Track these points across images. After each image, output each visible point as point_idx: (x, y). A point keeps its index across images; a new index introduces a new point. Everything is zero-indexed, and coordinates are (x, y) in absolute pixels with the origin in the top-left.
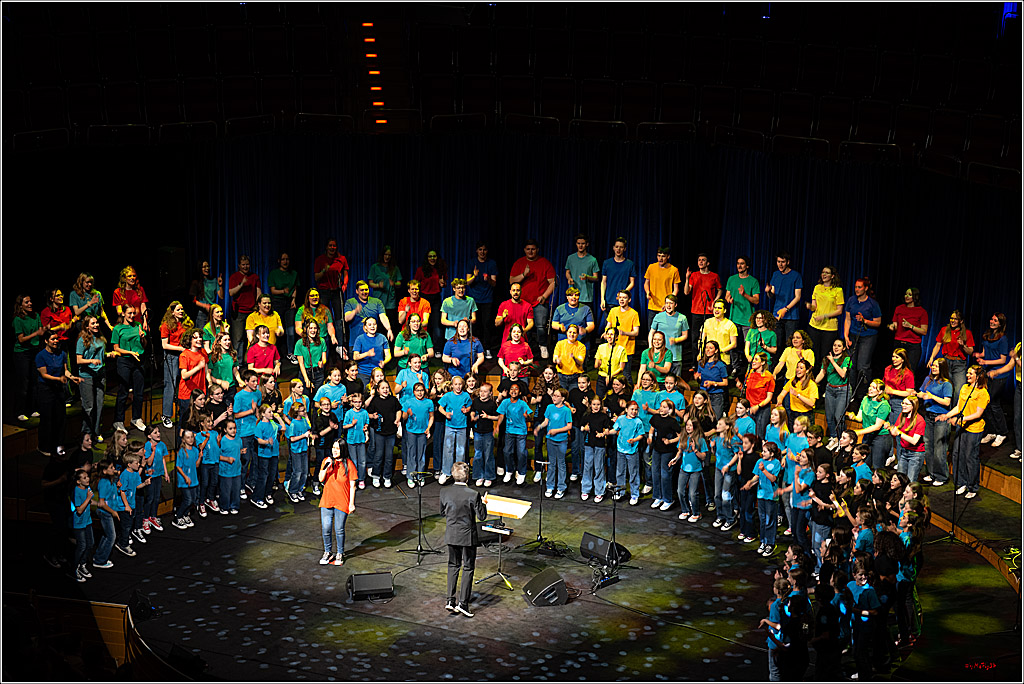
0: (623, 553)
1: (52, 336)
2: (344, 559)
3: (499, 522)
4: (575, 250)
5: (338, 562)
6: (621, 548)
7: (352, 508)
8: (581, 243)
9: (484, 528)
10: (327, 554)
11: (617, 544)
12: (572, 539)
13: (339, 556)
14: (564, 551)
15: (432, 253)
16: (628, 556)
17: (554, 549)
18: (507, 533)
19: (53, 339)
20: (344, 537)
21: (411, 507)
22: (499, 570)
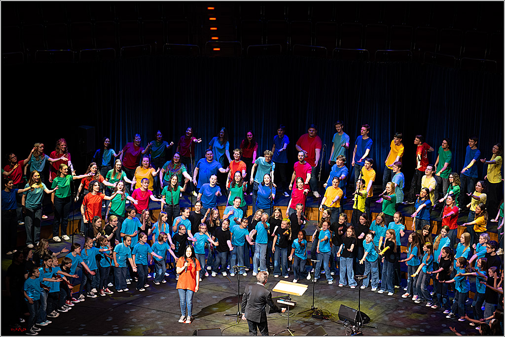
0: (365, 318)
1: (10, 182)
2: (192, 320)
3: (287, 297)
4: (336, 131)
5: (188, 322)
6: (363, 315)
7: (197, 288)
8: (339, 127)
9: (278, 301)
10: (183, 317)
11: (361, 312)
12: (333, 308)
13: (189, 318)
14: (328, 316)
15: (249, 134)
16: (368, 320)
17: (322, 315)
18: (293, 304)
19: (10, 184)
20: (192, 306)
21: (233, 287)
22: (288, 328)
